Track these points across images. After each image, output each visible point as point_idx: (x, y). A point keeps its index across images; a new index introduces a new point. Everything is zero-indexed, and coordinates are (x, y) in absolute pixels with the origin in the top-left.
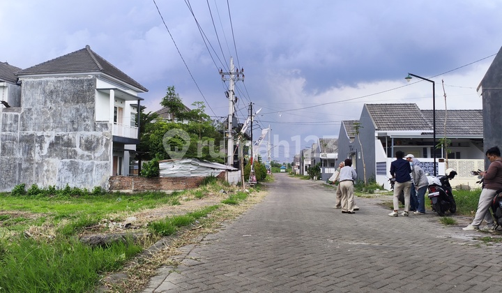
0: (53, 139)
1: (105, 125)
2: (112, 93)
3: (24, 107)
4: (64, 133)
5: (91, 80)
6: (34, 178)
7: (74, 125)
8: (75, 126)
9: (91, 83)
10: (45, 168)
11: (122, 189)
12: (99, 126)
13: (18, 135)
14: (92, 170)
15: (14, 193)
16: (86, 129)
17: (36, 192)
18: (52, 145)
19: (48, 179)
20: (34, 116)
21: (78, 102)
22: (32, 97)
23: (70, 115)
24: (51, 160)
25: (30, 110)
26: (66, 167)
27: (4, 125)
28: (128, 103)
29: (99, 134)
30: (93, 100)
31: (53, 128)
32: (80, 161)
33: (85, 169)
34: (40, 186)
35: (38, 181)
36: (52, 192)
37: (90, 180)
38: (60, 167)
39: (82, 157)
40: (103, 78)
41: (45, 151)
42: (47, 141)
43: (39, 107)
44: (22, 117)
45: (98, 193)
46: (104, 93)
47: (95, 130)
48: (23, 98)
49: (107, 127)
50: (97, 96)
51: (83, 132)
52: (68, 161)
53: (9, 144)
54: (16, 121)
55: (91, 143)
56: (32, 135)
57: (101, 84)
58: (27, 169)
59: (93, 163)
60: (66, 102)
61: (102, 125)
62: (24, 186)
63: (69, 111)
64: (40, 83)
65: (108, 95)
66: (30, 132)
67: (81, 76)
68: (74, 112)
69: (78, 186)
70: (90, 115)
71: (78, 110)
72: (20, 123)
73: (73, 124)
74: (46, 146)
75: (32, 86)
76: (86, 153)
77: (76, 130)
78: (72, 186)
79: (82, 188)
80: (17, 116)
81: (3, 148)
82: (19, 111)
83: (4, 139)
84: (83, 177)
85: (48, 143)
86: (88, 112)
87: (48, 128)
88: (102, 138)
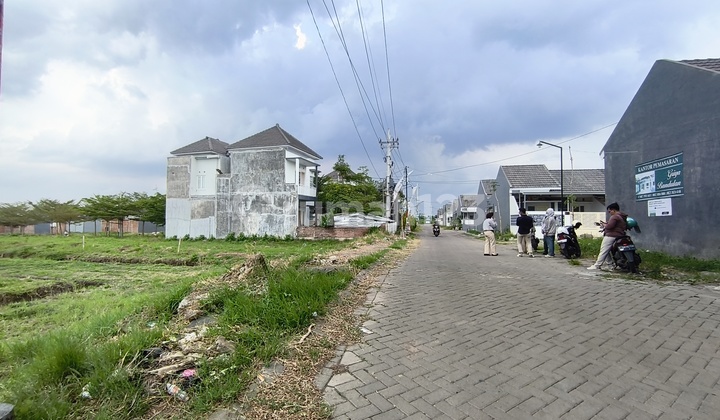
0: (254, 197)
1: (293, 187)
2: (297, 161)
3: (233, 173)
4: (263, 193)
5: (281, 151)
6: (241, 228)
7: (270, 186)
8: (271, 188)
9: (282, 154)
10: (249, 220)
11: (306, 236)
12: (288, 187)
13: (229, 195)
14: (283, 222)
15: (227, 240)
16: (278, 190)
17: (243, 239)
18: (253, 202)
19: (251, 229)
20: (241, 180)
21: (272, 169)
22: (239, 166)
23: (267, 179)
24: (254, 214)
25: (237, 175)
26: (264, 220)
27: (219, 187)
28: (308, 168)
29: (288, 193)
30: (283, 167)
31: (254, 190)
32: (275, 215)
33: (278, 221)
34: (246, 234)
35: (244, 230)
36: (255, 238)
37: (282, 230)
38: (260, 219)
39: (276, 212)
40: (290, 150)
41: (249, 207)
42: (251, 199)
43: (243, 173)
44: (231, 181)
45: (288, 239)
46: (292, 161)
47: (285, 191)
48: (232, 167)
50: (286, 163)
51: (276, 192)
52: (266, 214)
53: (222, 203)
54: (227, 184)
55: (283, 200)
56: (239, 195)
57: (289, 155)
58: (235, 221)
59: (284, 216)
60: (263, 169)
61: (290, 186)
62: (234, 234)
63: (266, 176)
64: (244, 155)
65: (295, 163)
66: (238, 192)
67: (274, 148)
68: (269, 176)
69: (274, 234)
70: (281, 179)
71: (272, 175)
72: (230, 185)
74: (249, 203)
75: (238, 157)
76: (279, 208)
77: (271, 190)
78: (269, 234)
79: (276, 236)
80: (227, 180)
81: (218, 205)
82: (229, 176)
83: (219, 198)
84: (277, 227)
85: (251, 201)
86: (279, 176)
87: (250, 189)
88: (291, 197)
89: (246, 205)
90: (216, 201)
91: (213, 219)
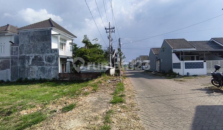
0: (33, 57)
1: (56, 50)
3: (20, 44)
4: (38, 55)
5: (49, 30)
6: (26, 75)
7: (43, 51)
10: (31, 70)
11: (64, 78)
13: (18, 56)
14: (51, 71)
16: (48, 53)
17: (26, 81)
18: (33, 60)
19: (32, 75)
20: (25, 48)
21: (44, 41)
22: (24, 39)
23: (41, 47)
24: (33, 67)
25: (23, 45)
26: (40, 70)
27: (12, 52)
29: (53, 54)
30: (50, 40)
31: (33, 53)
32: (46, 67)
33: (48, 70)
34: (29, 78)
37: (50, 75)
38: (37, 70)
39: (46, 65)
43: (27, 43)
44: (20, 48)
46: (55, 36)
47: (52, 53)
48: (20, 40)
50: (52, 38)
51: (46, 54)
52: (40, 67)
53: (14, 61)
54: (17, 50)
55: (50, 58)
56: (24, 56)
58: (23, 71)
59: (51, 67)
60: (38, 41)
61: (54, 51)
62: (22, 78)
63: (40, 45)
64: (27, 33)
65: (57, 38)
67: (45, 29)
68: (42, 45)
69: (45, 78)
71: (44, 44)
72: (19, 51)
74: (31, 61)
76: (48, 63)
77: (43, 53)
78: (42, 77)
81: (12, 62)
82: (18, 46)
83: (12, 58)
84: (47, 74)
85: (31, 59)
86: (48, 45)
87: (31, 53)
88: (55, 56)
89: (29, 62)
90: (10, 60)
91: (9, 70)
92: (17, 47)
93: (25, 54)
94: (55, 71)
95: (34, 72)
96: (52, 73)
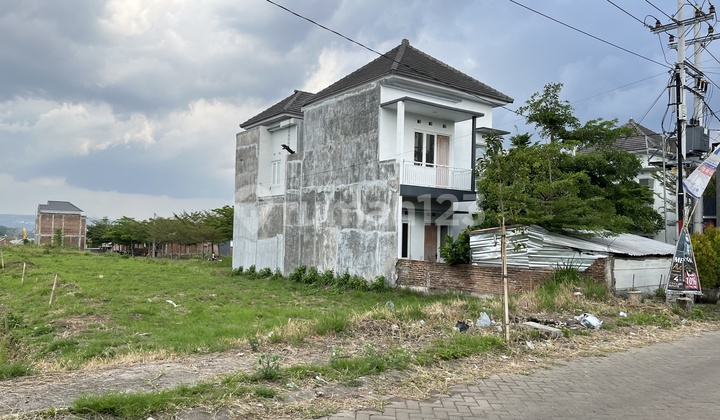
0: (332, 195)
1: (391, 167)
2: (401, 107)
3: (306, 150)
4: (344, 186)
5: (374, 91)
6: (314, 258)
7: (356, 172)
8: (356, 174)
9: (375, 94)
10: (325, 243)
11: (412, 283)
12: (383, 170)
13: (300, 192)
14: (375, 248)
15: (291, 280)
16: (369, 178)
17: (314, 279)
18: (331, 205)
19: (327, 259)
20: (315, 162)
21: (359, 133)
22: (314, 135)
23: (351, 156)
24: (332, 230)
25: (311, 153)
26: (346, 242)
27: (289, 179)
29: (383, 184)
30: (376, 126)
31: (333, 179)
32: (362, 231)
33: (366, 245)
34: (321, 270)
35: (318, 262)
36: (329, 278)
37: (372, 266)
38: (340, 241)
39: (363, 225)
40: (390, 84)
41: (325, 216)
42: (328, 199)
43: (319, 147)
44: (304, 166)
45: (381, 288)
46: (391, 109)
47: (378, 178)
48: (305, 137)
49: (393, 171)
50: (382, 116)
51: (365, 183)
52: (348, 231)
53: (292, 208)
54: (299, 173)
55: (375, 199)
56: (313, 192)
57: (387, 95)
58: (309, 243)
59: (376, 234)
60: (346, 135)
61: (387, 168)
62: (303, 270)
63: (349, 148)
64: (320, 112)
65: (394, 112)
66: (311, 187)
67: (364, 89)
68: (354, 150)
69: (359, 274)
70: (373, 152)
71: (359, 146)
72: (302, 174)
73: (354, 170)
74: (326, 208)
75: (313, 117)
76: (369, 218)
77: (357, 179)
78: (352, 272)
80: (299, 164)
82: (301, 158)
83: (288, 199)
84: (365, 259)
85: (328, 202)
86: (370, 148)
87: (327, 179)
88: (387, 190)
89: (322, 213)
91: (281, 237)
92: (298, 161)
93: (315, 184)
94: (385, 248)
95: (333, 249)
96: (378, 259)
